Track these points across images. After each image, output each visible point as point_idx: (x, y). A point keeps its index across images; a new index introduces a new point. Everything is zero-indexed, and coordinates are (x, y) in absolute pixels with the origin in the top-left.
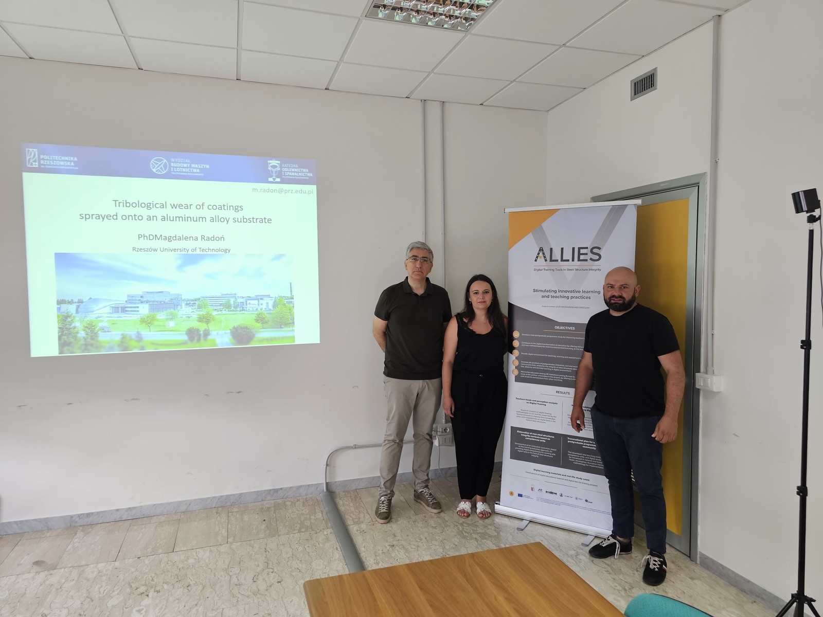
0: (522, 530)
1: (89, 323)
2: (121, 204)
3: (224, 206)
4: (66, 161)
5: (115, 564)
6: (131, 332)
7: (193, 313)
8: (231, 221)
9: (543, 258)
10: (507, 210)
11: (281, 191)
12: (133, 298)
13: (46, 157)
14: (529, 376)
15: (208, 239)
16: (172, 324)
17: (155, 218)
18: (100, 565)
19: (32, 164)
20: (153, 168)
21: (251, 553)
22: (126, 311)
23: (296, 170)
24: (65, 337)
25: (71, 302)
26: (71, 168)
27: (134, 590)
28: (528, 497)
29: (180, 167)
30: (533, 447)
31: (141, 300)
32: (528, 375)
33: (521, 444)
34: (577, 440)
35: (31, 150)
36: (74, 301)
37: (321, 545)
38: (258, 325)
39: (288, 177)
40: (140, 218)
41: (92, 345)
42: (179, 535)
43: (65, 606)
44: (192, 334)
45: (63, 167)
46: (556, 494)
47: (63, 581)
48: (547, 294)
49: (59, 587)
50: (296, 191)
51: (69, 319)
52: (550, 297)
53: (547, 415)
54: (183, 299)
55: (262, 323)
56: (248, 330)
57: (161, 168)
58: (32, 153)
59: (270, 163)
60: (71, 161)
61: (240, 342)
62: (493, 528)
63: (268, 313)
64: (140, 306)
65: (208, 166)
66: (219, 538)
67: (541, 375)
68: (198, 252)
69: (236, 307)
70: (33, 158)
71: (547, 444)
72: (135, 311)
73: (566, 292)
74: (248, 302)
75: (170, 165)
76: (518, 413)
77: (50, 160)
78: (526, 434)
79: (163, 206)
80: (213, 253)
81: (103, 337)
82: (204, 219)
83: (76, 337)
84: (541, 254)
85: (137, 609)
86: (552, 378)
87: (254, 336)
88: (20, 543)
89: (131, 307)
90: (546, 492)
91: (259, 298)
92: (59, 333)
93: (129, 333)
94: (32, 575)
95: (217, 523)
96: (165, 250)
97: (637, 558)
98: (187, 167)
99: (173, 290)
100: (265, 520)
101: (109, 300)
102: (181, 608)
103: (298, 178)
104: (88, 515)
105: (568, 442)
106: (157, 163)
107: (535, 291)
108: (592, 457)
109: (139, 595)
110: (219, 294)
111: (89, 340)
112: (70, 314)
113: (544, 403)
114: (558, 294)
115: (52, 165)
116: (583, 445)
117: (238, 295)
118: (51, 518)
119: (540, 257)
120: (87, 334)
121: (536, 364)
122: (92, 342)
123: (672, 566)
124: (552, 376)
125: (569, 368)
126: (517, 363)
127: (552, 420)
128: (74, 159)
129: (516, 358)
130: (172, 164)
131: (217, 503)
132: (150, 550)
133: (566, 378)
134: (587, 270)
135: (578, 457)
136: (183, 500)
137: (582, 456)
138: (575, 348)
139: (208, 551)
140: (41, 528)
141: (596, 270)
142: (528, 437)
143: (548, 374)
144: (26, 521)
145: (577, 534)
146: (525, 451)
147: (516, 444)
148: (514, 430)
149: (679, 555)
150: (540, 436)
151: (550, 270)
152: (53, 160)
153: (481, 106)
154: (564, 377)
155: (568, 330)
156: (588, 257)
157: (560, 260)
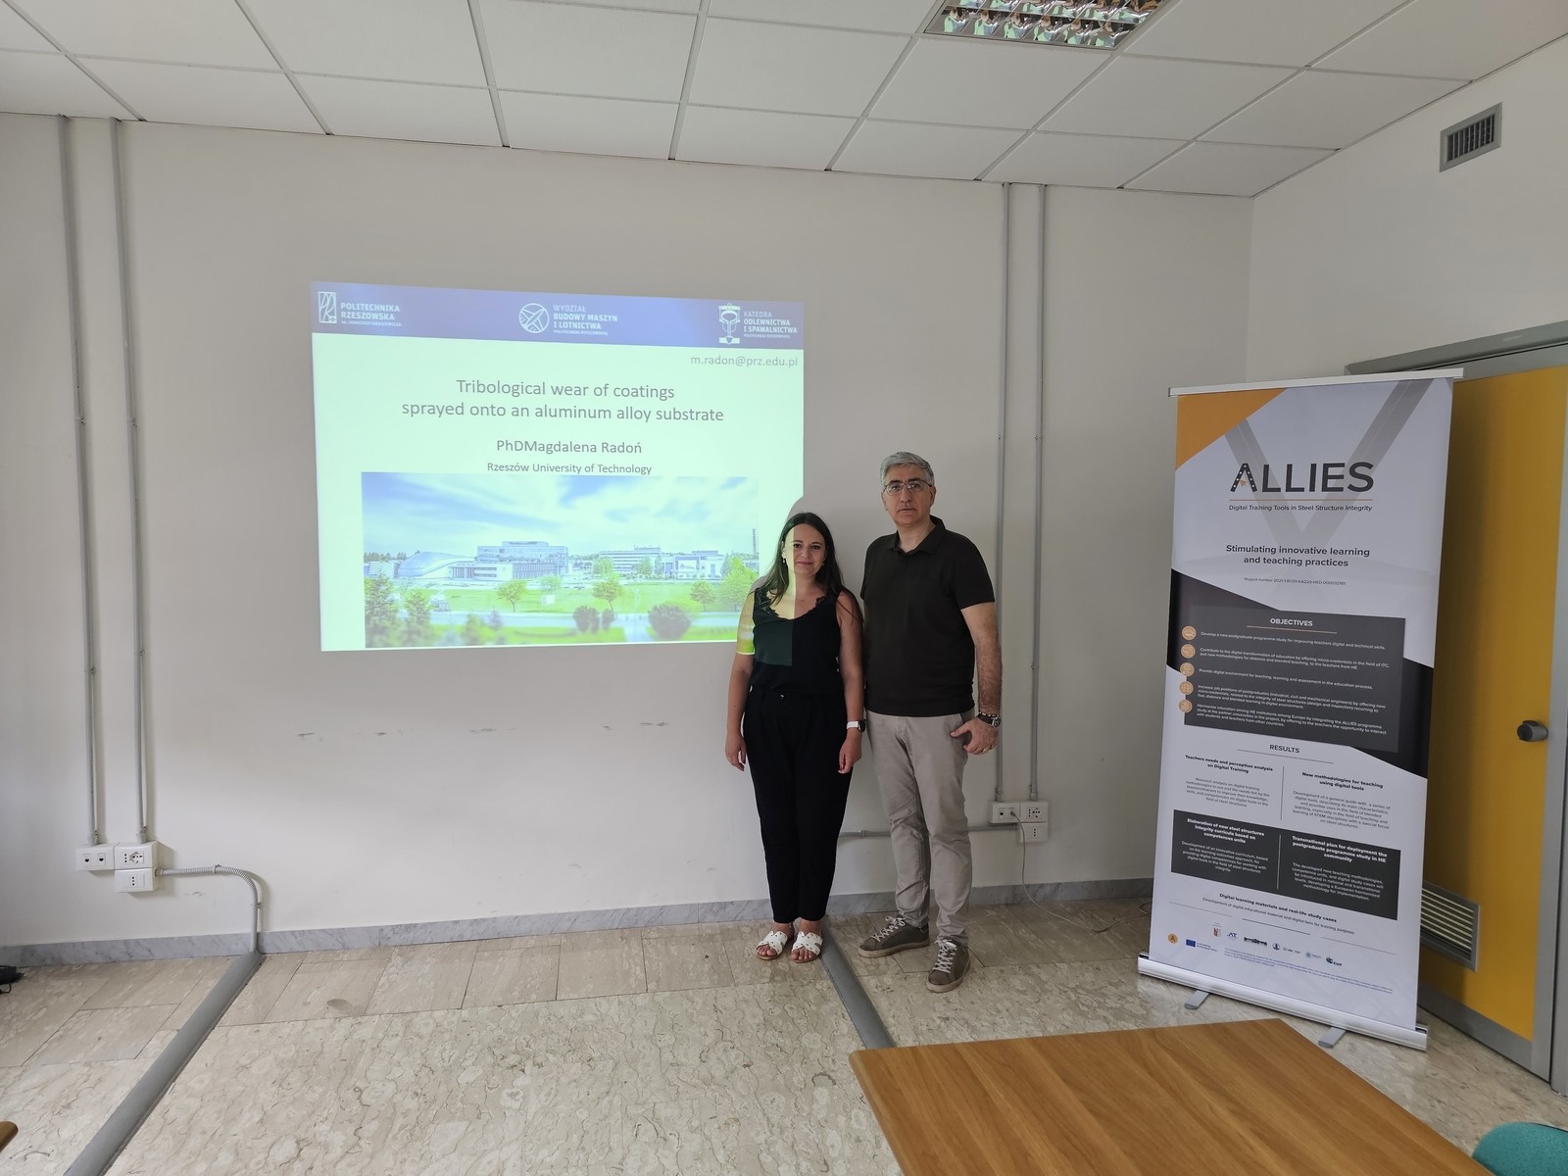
0: (1196, 1008)
1: (414, 594)
2: (470, 388)
3: (641, 389)
4: (383, 312)
5: (461, 1014)
6: (483, 612)
7: (587, 581)
8: (654, 416)
9: (1248, 484)
10: (1175, 392)
11: (740, 361)
12: (488, 553)
13: (349, 306)
14: (1214, 714)
15: (614, 449)
16: (550, 599)
17: (525, 411)
18: (437, 1014)
19: (327, 319)
20: (524, 323)
21: (690, 1011)
22: (475, 575)
23: (768, 322)
24: (376, 618)
25: (386, 558)
26: (390, 324)
27: (499, 1059)
28: (1207, 947)
29: (568, 321)
30: (1220, 853)
31: (500, 555)
32: (1213, 712)
33: (1195, 846)
34: (1313, 841)
35: (326, 293)
36: (392, 556)
37: (814, 1008)
38: (696, 604)
39: (754, 336)
40: (500, 412)
41: (419, 633)
42: (561, 971)
43: (390, 1077)
44: (585, 618)
45: (377, 324)
46: (1266, 944)
47: (381, 1035)
48: (1255, 555)
49: (375, 1045)
50: (768, 362)
51: (383, 588)
52: (1262, 560)
53: (1250, 790)
54: (570, 555)
55: (704, 602)
56: (678, 614)
57: (537, 323)
58: (327, 299)
59: (723, 311)
60: (390, 313)
61: (664, 634)
62: (1137, 1001)
63: (713, 584)
64: (499, 566)
65: (615, 319)
66: (632, 981)
67: (1240, 713)
68: (596, 472)
69: (659, 572)
70: (330, 308)
71: (1249, 847)
72: (490, 575)
73: (1295, 551)
74: (680, 562)
75: (552, 317)
76: (1190, 785)
77: (356, 311)
78: (1206, 826)
79: (539, 390)
80: (622, 474)
81: (437, 620)
82: (607, 413)
83: (394, 618)
84: (1244, 477)
85: (509, 1091)
86: (1261, 720)
87: (689, 623)
88: (301, 968)
89: (483, 569)
90: (1246, 939)
91: (699, 556)
92: (366, 610)
93: (479, 614)
94: (328, 1022)
95: (624, 955)
96: (541, 468)
97: (1437, 1077)
98: (581, 321)
99: (554, 541)
100: (707, 957)
101: (449, 556)
102: (582, 1097)
103: (771, 336)
104: (408, 928)
105: (1294, 844)
106: (530, 315)
107: (1229, 548)
108: (1342, 877)
109: (507, 1068)
110: (631, 549)
111: (414, 624)
112: (385, 578)
113: (1243, 768)
114: (1278, 556)
115: (359, 320)
116: (1325, 852)
117: (663, 550)
118: (349, 929)
119: (1243, 483)
120: (411, 614)
121: (1229, 692)
122: (420, 627)
123: (1513, 1097)
124: (1262, 715)
125: (1298, 701)
126: (1190, 688)
127: (1261, 801)
128: (394, 308)
129: (1188, 679)
130: (556, 316)
131: (621, 920)
132: (516, 994)
133: (1291, 719)
134: (1342, 508)
135: (1314, 876)
136: (564, 911)
137: (1322, 872)
138: (1313, 661)
139: (616, 1002)
140: (334, 945)
141: (1361, 509)
142: (1209, 832)
143: (1253, 712)
144: (309, 931)
145: (1308, 1023)
146: (1202, 858)
147: (1183, 843)
148: (1180, 817)
149: (1527, 1077)
150: (1233, 831)
151: (1263, 508)
152: (360, 311)
153: (1120, 192)
154: (1287, 718)
155: (1299, 627)
156: (1344, 483)
157: (1283, 488)
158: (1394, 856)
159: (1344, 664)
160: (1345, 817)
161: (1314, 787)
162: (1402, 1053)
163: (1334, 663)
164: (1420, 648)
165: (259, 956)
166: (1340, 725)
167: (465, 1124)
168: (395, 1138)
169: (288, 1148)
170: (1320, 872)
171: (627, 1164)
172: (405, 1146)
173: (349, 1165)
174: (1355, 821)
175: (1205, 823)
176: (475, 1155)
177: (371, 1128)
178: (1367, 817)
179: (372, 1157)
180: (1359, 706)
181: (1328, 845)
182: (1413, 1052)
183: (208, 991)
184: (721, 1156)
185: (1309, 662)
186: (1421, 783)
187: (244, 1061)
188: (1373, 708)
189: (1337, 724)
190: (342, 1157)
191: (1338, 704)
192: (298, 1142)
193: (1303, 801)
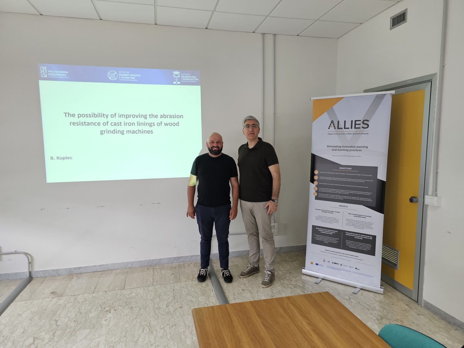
0: (318, 284)
4: (62, 73)
5: (93, 295)
9: (333, 127)
10: (312, 99)
13: (51, 71)
14: (324, 196)
18: (85, 295)
19: (44, 76)
20: (109, 77)
21: (165, 291)
23: (189, 77)
26: (65, 77)
27: (103, 309)
28: (322, 265)
29: (124, 76)
30: (325, 237)
33: (318, 235)
34: (351, 234)
35: (43, 67)
37: (204, 288)
39: (184, 81)
42: (127, 280)
43: (67, 316)
45: (60, 77)
46: (338, 264)
47: (66, 303)
48: (335, 148)
49: (64, 306)
52: (337, 150)
53: (334, 219)
57: (114, 77)
58: (43, 69)
59: (174, 73)
60: (65, 74)
62: (301, 282)
65: (139, 76)
66: (149, 282)
67: (331, 196)
70: (44, 72)
71: (333, 236)
73: (347, 147)
75: (118, 75)
76: (316, 218)
77: (53, 73)
78: (321, 230)
84: (332, 125)
85: (105, 319)
86: (337, 198)
88: (44, 282)
90: (332, 263)
94: (50, 299)
95: (147, 274)
97: (386, 302)
98: (128, 76)
100: (173, 274)
102: (128, 319)
103: (190, 81)
104: (79, 268)
105: (346, 234)
106: (111, 74)
107: (328, 146)
108: (360, 244)
109: (105, 312)
113: (332, 212)
114: (342, 148)
115: (54, 76)
116: (355, 237)
119: (332, 126)
121: (328, 190)
123: (407, 307)
124: (337, 196)
125: (347, 192)
126: (316, 189)
127: (337, 222)
128: (66, 72)
129: (316, 186)
130: (120, 75)
131: (147, 263)
132: (111, 288)
133: (345, 197)
134: (360, 134)
135: (352, 244)
136: (129, 261)
137: (354, 243)
138: (352, 180)
139: (143, 289)
140: (55, 274)
141: (365, 134)
142: (322, 231)
143: (335, 195)
144: (47, 270)
145: (350, 287)
146: (320, 239)
147: (315, 235)
148: (314, 227)
149: (411, 301)
150: (329, 231)
151: (338, 134)
152: (55, 73)
153: (298, 36)
154: (344, 197)
155: (348, 170)
156: (360, 126)
157: (343, 128)
158: (374, 237)
159: (360, 181)
160: (360, 226)
161: (352, 217)
162: (376, 295)
163: (357, 181)
164: (382, 176)
165: (31, 278)
166: (359, 199)
167: (89, 330)
168: (66, 336)
169: (31, 340)
170: (353, 243)
171: (139, 340)
172: (69, 338)
173: (50, 345)
174: (363, 227)
175: (321, 229)
176: (91, 340)
177: (58, 333)
178: (367, 226)
179: (57, 342)
180: (364, 193)
181: (356, 234)
182: (380, 294)
183: (12, 290)
184: (169, 337)
185: (350, 180)
186: (382, 215)
187: (20, 313)
188: (368, 194)
189: (358, 199)
190: (48, 343)
191: (359, 193)
192: (34, 339)
193: (348, 222)
